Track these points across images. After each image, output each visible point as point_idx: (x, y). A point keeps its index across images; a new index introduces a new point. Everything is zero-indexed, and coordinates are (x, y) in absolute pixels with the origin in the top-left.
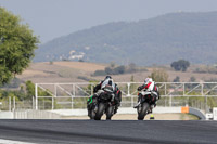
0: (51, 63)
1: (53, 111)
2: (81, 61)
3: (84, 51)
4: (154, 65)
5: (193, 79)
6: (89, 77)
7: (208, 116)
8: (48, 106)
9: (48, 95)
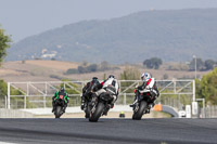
0: (23, 62)
1: (25, 110)
2: (53, 59)
3: (56, 49)
4: (127, 63)
5: (165, 77)
6: (61, 76)
7: (181, 114)
8: (21, 105)
9: (20, 94)
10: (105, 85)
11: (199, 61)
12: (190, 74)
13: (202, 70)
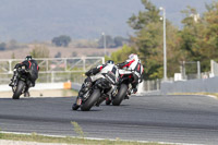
4: (35, 41)
10: (105, 70)
11: (108, 38)
12: (100, 51)
13: (111, 47)
